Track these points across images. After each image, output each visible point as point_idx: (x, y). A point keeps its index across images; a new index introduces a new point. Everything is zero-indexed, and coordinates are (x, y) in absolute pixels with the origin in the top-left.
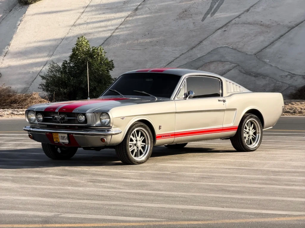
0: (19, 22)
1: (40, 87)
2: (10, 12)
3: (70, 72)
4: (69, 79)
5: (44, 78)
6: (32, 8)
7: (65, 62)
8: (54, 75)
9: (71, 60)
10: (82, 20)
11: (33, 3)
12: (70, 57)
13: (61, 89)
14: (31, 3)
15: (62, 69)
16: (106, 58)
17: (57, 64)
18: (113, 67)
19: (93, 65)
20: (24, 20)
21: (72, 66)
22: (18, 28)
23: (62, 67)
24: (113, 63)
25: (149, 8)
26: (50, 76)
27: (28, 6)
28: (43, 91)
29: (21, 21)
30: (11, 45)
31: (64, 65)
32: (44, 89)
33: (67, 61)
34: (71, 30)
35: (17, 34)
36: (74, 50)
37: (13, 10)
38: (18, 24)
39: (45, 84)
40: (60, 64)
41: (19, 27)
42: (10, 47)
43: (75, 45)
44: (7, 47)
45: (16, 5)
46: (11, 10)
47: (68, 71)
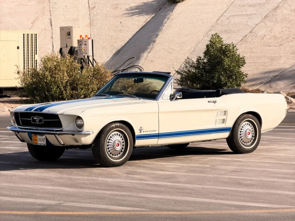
0: (166, 20)
1: (175, 81)
2: (160, 10)
3: (204, 68)
4: (202, 75)
5: (179, 73)
6: (179, 7)
7: (199, 58)
8: (188, 70)
9: (205, 56)
10: (224, 17)
11: (181, 2)
12: (204, 53)
13: (195, 85)
14: (179, 2)
15: (196, 65)
16: (238, 54)
17: (192, 60)
18: (244, 63)
19: (225, 62)
20: (171, 18)
21: (205, 62)
22: (164, 25)
23: (196, 63)
24: (244, 59)
25: (290, 5)
26: (185, 72)
27: (175, 5)
28: (178, 85)
29: (168, 19)
30: (157, 42)
31: (198, 60)
32: (178, 83)
33: (201, 57)
34: (213, 27)
35: (162, 31)
36: (207, 46)
37: (163, 8)
38: (164, 22)
39: (180, 79)
40: (195, 60)
41: (166, 25)
42: (155, 44)
43: (209, 41)
44: (152, 44)
45: (165, 4)
46: (161, 9)
47: (201, 67)
